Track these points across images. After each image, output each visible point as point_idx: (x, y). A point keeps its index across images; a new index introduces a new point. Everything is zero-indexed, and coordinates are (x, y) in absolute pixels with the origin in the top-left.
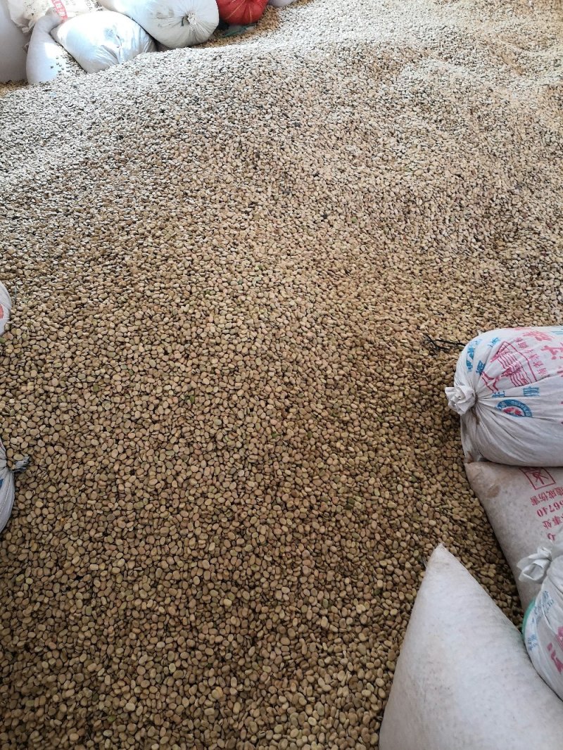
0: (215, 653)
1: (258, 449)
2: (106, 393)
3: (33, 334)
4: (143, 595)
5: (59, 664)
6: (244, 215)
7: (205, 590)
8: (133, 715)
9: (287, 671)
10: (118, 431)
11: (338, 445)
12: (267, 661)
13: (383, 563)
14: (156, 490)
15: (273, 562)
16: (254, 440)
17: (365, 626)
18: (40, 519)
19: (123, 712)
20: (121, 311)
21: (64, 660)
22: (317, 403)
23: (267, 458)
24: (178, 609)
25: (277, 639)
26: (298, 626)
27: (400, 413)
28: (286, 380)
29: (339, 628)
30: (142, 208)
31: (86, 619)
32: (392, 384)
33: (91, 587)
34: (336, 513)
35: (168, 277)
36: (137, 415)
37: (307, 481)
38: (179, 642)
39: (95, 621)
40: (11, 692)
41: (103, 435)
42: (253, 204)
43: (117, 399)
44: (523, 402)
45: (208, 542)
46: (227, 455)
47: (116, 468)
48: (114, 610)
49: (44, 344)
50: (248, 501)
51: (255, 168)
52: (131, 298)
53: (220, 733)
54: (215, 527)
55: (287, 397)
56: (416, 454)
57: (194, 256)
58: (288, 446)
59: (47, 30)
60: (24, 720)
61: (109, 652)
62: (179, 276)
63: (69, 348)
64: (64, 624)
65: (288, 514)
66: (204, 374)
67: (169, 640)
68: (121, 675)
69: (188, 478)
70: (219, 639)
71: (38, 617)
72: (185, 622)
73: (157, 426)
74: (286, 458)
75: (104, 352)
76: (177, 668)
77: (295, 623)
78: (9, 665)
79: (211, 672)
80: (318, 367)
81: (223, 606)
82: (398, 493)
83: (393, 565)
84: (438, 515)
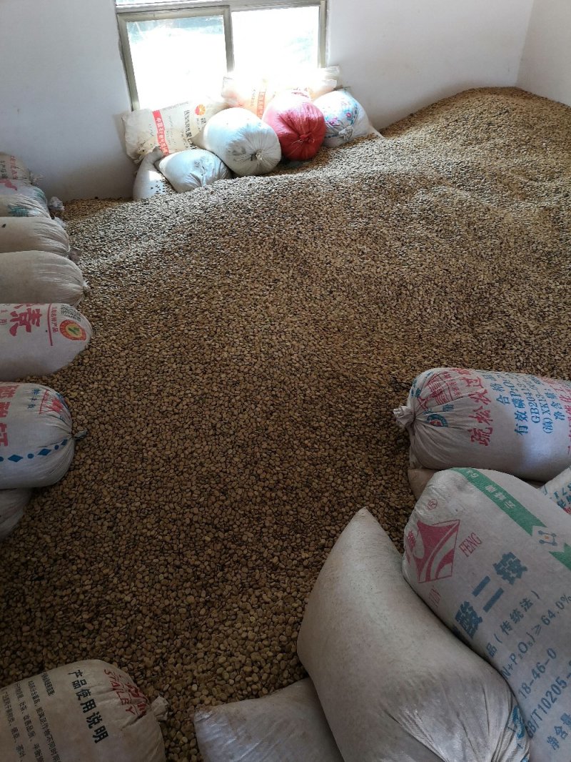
0: (193, 572)
1: (245, 436)
2: (146, 393)
3: (103, 353)
4: (149, 526)
5: (84, 568)
6: (268, 287)
7: (193, 529)
8: (128, 605)
9: (243, 589)
10: (149, 418)
11: (306, 442)
12: (229, 582)
13: (328, 528)
14: (169, 459)
15: (244, 515)
16: (243, 430)
17: (305, 567)
18: (88, 472)
19: (122, 602)
20: (165, 342)
21: (88, 566)
22: (295, 412)
23: (250, 443)
24: (172, 539)
25: (239, 568)
26: (256, 560)
27: (360, 428)
28: (274, 393)
29: (286, 566)
30: (195, 280)
31: (107, 539)
32: (358, 407)
33: (115, 519)
34: (296, 488)
35: (202, 322)
36: (164, 408)
37: (278, 463)
38: (169, 561)
39: (114, 542)
40: (49, 585)
41: (139, 419)
42: (276, 281)
43: (152, 397)
44: (442, 415)
45: (200, 496)
46: (222, 438)
47: (144, 441)
48: (128, 535)
49: (110, 360)
50: (232, 471)
51: (283, 257)
52: (174, 334)
53: (188, 628)
54: (206, 486)
55: (272, 405)
56: (369, 459)
57: (224, 310)
58: (268, 438)
59: (152, 162)
60: (54, 604)
61: (120, 562)
62: (210, 322)
63: (126, 364)
64: (93, 542)
65: (259, 483)
66: (215, 384)
67: (162, 558)
68: (125, 578)
69: (192, 453)
70: (198, 563)
71: (75, 536)
72: (175, 548)
73: (177, 417)
74: (265, 445)
75: (148, 367)
76: (165, 578)
77: (254, 558)
78: (50, 567)
79: (188, 584)
80: (300, 388)
81: (204, 541)
82: (348, 481)
83: (335, 530)
84: (377, 501)
